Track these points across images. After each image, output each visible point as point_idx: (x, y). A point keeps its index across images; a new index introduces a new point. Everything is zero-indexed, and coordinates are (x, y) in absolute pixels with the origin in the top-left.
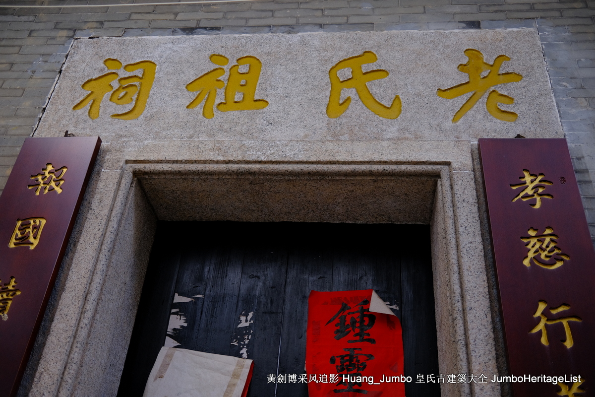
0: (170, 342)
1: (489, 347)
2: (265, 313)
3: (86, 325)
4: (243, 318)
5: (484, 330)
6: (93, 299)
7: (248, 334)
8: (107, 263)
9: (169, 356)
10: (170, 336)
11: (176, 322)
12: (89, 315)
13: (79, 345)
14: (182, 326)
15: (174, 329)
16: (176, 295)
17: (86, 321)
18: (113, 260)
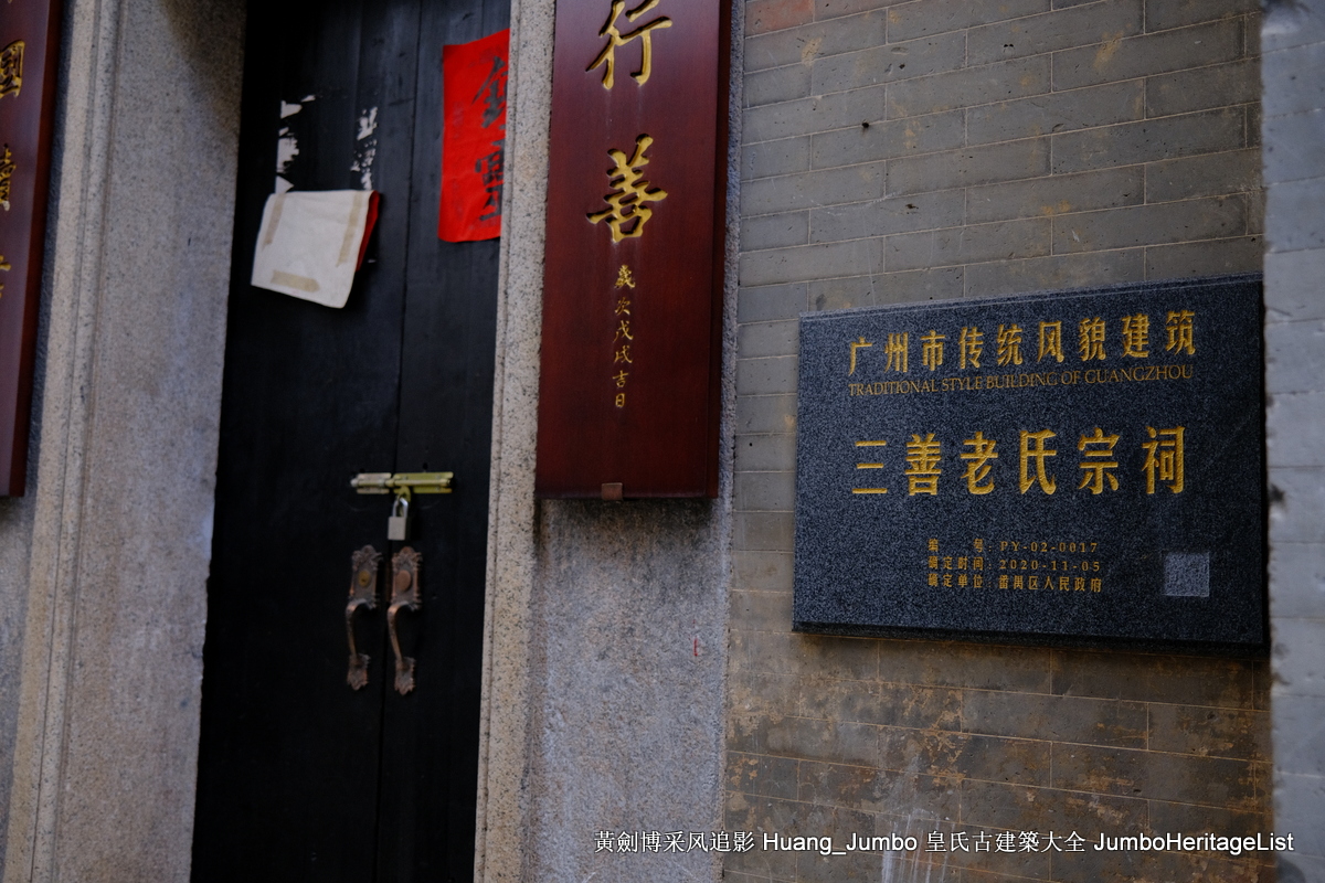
0: (282, 184)
1: (541, 111)
2: (392, 104)
3: (94, 195)
4: (364, 122)
5: (540, 80)
6: (97, 153)
7: (371, 147)
8: (108, 91)
9: (278, 209)
10: (281, 175)
11: (287, 150)
12: (96, 179)
13: (90, 227)
14: (293, 156)
15: (286, 163)
16: (283, 103)
17: (93, 189)
18: (122, 83)
